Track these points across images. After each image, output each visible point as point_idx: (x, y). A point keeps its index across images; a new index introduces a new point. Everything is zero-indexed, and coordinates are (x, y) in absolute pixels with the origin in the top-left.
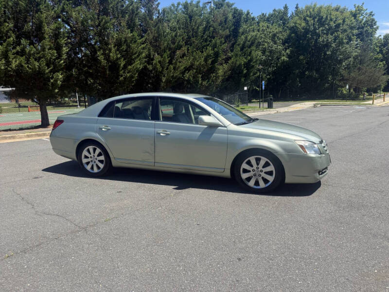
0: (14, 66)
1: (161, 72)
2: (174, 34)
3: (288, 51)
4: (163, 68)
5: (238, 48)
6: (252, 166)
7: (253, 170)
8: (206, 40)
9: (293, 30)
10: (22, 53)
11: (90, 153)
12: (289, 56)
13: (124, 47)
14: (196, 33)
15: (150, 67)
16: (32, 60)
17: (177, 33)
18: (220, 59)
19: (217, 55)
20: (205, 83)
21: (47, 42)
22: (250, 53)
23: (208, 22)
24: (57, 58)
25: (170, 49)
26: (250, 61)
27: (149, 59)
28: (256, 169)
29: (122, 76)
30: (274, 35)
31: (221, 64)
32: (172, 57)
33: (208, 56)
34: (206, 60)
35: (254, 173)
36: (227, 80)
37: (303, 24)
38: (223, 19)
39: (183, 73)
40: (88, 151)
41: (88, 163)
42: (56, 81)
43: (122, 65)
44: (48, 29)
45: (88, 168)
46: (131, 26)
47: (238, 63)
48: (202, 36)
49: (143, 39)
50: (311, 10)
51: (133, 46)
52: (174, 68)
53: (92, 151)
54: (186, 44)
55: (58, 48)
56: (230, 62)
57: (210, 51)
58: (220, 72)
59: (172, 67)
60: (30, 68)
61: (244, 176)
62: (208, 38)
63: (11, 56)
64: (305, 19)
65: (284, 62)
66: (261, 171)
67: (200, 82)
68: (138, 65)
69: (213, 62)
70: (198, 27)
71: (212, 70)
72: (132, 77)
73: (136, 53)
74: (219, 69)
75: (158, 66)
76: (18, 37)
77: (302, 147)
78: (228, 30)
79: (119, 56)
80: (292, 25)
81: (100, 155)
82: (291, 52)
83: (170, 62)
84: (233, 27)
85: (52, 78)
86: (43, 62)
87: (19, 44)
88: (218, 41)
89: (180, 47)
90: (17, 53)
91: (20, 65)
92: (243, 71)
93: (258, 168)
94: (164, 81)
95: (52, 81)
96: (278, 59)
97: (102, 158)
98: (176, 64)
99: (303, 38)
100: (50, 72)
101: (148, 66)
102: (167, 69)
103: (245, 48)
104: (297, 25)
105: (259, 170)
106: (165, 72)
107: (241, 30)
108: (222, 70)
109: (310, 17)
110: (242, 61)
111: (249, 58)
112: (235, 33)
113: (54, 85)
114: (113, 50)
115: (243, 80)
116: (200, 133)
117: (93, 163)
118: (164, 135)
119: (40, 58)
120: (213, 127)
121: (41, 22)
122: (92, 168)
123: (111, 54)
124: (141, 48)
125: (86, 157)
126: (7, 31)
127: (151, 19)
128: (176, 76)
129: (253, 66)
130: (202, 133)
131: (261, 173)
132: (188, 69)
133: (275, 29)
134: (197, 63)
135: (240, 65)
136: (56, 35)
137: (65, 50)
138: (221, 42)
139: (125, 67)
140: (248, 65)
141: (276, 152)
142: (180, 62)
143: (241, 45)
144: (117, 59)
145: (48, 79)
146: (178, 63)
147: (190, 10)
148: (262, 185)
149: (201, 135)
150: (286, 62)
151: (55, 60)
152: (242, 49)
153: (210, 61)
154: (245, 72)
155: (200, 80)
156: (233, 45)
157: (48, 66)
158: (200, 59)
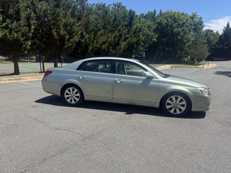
0: (1, 35)
1: (89, 44)
2: (97, 22)
3: (156, 36)
4: (90, 41)
5: (131, 33)
6: (173, 101)
8: (114, 27)
9: (160, 24)
10: (6, 28)
11: (70, 92)
12: (157, 39)
13: (69, 28)
14: (109, 22)
15: (83, 41)
16: (13, 32)
17: (98, 21)
18: (122, 38)
19: (121, 35)
20: (113, 52)
21: (22, 22)
22: (139, 36)
23: (116, 17)
24: (28, 32)
25: (94, 31)
26: (139, 40)
27: (82, 36)
28: (175, 103)
29: (66, 45)
30: (149, 26)
31: (122, 41)
33: (116, 36)
34: (114, 38)
35: (174, 105)
36: (126, 50)
37: (165, 21)
38: (124, 15)
39: (102, 45)
40: (69, 90)
41: (68, 98)
42: (27, 46)
43: (67, 38)
44: (23, 15)
45: (69, 101)
46: (73, 15)
48: (112, 25)
49: (79, 24)
50: (169, 14)
51: (74, 27)
52: (97, 42)
53: (71, 90)
54: (103, 28)
55: (29, 26)
56: (127, 40)
57: (117, 33)
58: (122, 46)
59: (95, 41)
60: (11, 37)
61: (168, 107)
62: (116, 26)
64: (166, 18)
65: (154, 41)
67: (111, 51)
68: (76, 39)
69: (119, 40)
70: (110, 19)
71: (118, 44)
72: (72, 46)
73: (75, 32)
74: (122, 44)
75: (88, 40)
77: (201, 91)
78: (126, 22)
79: (65, 33)
80: (159, 21)
81: (77, 93)
82: (158, 36)
83: (94, 39)
84: (129, 21)
85: (25, 44)
86: (20, 35)
88: (121, 28)
89: (99, 30)
90: (3, 27)
91: (5, 35)
92: (134, 46)
94: (90, 49)
95: (24, 46)
96: (151, 40)
97: (78, 95)
98: (97, 39)
99: (165, 29)
100: (24, 40)
101: (81, 40)
102: (92, 42)
103: (136, 33)
104: (162, 21)
105: (177, 103)
106: (91, 44)
107: (134, 22)
109: (169, 17)
110: (134, 40)
111: (138, 38)
112: (130, 24)
113: (25, 49)
114: (62, 29)
115: (134, 51)
117: (72, 98)
118: (120, 82)
119: (18, 31)
120: (150, 78)
121: (19, 10)
122: (71, 101)
123: (61, 32)
124: (78, 28)
125: (67, 94)
127: (84, 12)
128: (97, 47)
129: (140, 43)
131: (178, 105)
132: (104, 43)
133: (149, 23)
134: (110, 40)
135: (133, 42)
136: (28, 18)
137: (33, 27)
138: (123, 29)
139: (68, 40)
140: (137, 43)
141: (188, 93)
143: (133, 31)
144: (64, 35)
145: (22, 44)
146: (99, 39)
147: (105, 9)
148: (178, 112)
149: (142, 83)
150: (156, 41)
152: (134, 33)
153: (117, 39)
154: (136, 46)
155: (111, 49)
156: (129, 31)
157: (23, 36)
158: (111, 37)
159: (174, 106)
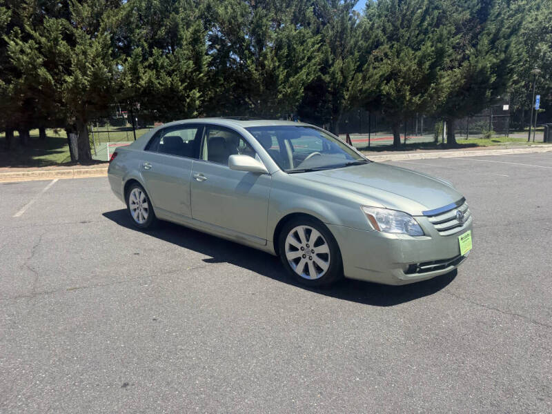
0: (143, 82)
1: (343, 85)
4: (345, 78)
5: (485, 41)
6: (300, 241)
7: (302, 249)
8: (426, 31)
10: (154, 66)
11: (136, 198)
13: (285, 51)
14: (409, 21)
15: (327, 78)
16: (163, 74)
17: (373, 24)
18: (447, 60)
19: (440, 54)
20: (416, 99)
21: (184, 51)
22: (507, 47)
24: (195, 71)
25: (360, 49)
26: (506, 61)
27: (326, 66)
28: (305, 247)
29: (281, 92)
31: (452, 68)
32: (363, 60)
33: (425, 57)
34: (420, 64)
35: (303, 252)
36: (459, 93)
39: (379, 84)
40: (135, 194)
41: (134, 211)
42: (193, 100)
43: (281, 77)
44: (187, 34)
45: (135, 216)
47: (480, 65)
48: (418, 26)
49: (319, 37)
51: (299, 48)
52: (364, 79)
54: (390, 39)
55: (197, 58)
56: (465, 64)
57: (428, 48)
58: (445, 82)
59: (360, 75)
60: (162, 85)
61: (291, 256)
62: (429, 28)
63: (141, 70)
66: (313, 252)
67: (408, 98)
68: (305, 75)
69: (432, 67)
70: (413, 13)
71: (431, 77)
72: (296, 93)
73: (303, 58)
74: (442, 77)
75: (339, 77)
76: (151, 47)
78: (468, 11)
79: (277, 64)
81: (144, 201)
83: (359, 69)
85: (188, 96)
86: (176, 79)
87: (151, 55)
88: (445, 32)
89: (377, 44)
90: (149, 67)
91: (150, 81)
92: (489, 79)
93: (308, 246)
94: (347, 97)
95: (188, 100)
97: (146, 205)
98: (367, 70)
100: (185, 89)
101: (323, 77)
102: (353, 79)
103: (498, 39)
106: (350, 83)
107: (495, 10)
108: (447, 80)
110: (488, 61)
111: (503, 56)
112: (482, 16)
113: (191, 106)
114: (269, 56)
115: (488, 93)
116: (238, 182)
117: (139, 211)
118: (201, 181)
119: (173, 71)
120: (256, 173)
121: (177, 25)
122: (138, 217)
123: (266, 62)
124: (313, 50)
125: (133, 202)
126: (139, 40)
128: (366, 90)
129: (512, 69)
130: (241, 182)
131: (312, 255)
132: (387, 79)
134: (404, 69)
135: (484, 68)
136: (196, 40)
138: (449, 32)
139: (286, 79)
140: (502, 70)
141: (329, 222)
142: (375, 68)
143: (491, 36)
144: (276, 68)
145: (182, 99)
146: (371, 70)
148: (313, 275)
149: (239, 184)
151: (192, 72)
152: (493, 42)
153: (427, 64)
154: (493, 79)
155: (408, 94)
156: (475, 36)
157: (183, 81)
158: (408, 63)
159: (304, 256)
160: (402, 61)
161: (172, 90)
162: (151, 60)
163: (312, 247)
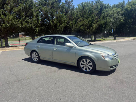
0: (24, 26)
1: (72, 27)
2: (77, 13)
3: (123, 18)
4: (73, 26)
5: (101, 18)
6: (84, 62)
7: (85, 64)
8: (89, 15)
9: (126, 10)
10: (27, 22)
12: (124, 20)
13: (59, 19)
14: (86, 13)
15: (68, 25)
16: (29, 24)
18: (94, 22)
19: (93, 20)
20: (88, 30)
21: (34, 18)
22: (106, 19)
23: (90, 9)
24: (37, 23)
25: (76, 19)
27: (68, 23)
29: (58, 29)
30: (118, 12)
31: (95, 23)
32: (76, 21)
33: (90, 21)
34: (89, 22)
36: (97, 29)
37: (130, 7)
38: (96, 7)
39: (80, 27)
40: (34, 54)
42: (37, 30)
43: (58, 25)
44: (35, 14)
45: (34, 59)
46: (62, 12)
47: (101, 23)
48: (88, 14)
49: (66, 16)
50: (134, 2)
51: (62, 18)
52: (77, 26)
54: (82, 17)
55: (38, 20)
56: (98, 23)
57: (90, 19)
58: (94, 26)
59: (76, 25)
60: (29, 27)
63: (23, 23)
64: (131, 5)
66: (88, 65)
67: (86, 30)
68: (64, 25)
69: (91, 23)
70: (86, 11)
71: (91, 25)
72: (62, 29)
73: (63, 21)
74: (93, 25)
75: (71, 25)
76: (26, 17)
77: (103, 56)
78: (98, 11)
79: (57, 22)
80: (126, 8)
82: (125, 18)
83: (75, 24)
84: (100, 10)
86: (33, 25)
87: (26, 19)
88: (94, 15)
89: (79, 18)
90: (25, 22)
91: (26, 26)
92: (103, 26)
93: (86, 63)
94: (73, 30)
95: (35, 30)
96: (119, 21)
97: (38, 56)
98: (77, 24)
99: (130, 13)
100: (35, 27)
104: (128, 8)
106: (74, 27)
107: (103, 11)
108: (95, 26)
109: (133, 5)
110: (103, 22)
111: (106, 21)
112: (101, 12)
113: (36, 32)
115: (103, 29)
118: (55, 49)
119: (32, 23)
120: (71, 47)
121: (33, 12)
123: (55, 21)
124: (65, 19)
125: (33, 56)
126: (23, 15)
127: (69, 9)
128: (77, 28)
129: (107, 24)
132: (82, 26)
133: (119, 10)
134: (85, 23)
136: (37, 16)
137: (40, 20)
139: (59, 26)
140: (105, 24)
141: (93, 58)
142: (79, 23)
144: (57, 23)
145: (34, 30)
147: (83, 5)
148: (88, 70)
149: (67, 50)
150: (123, 22)
152: (103, 18)
153: (90, 23)
154: (104, 26)
156: (100, 17)
157: (34, 26)
158: (86, 22)
159: (85, 66)
160: (85, 22)
161: (32, 28)
162: (26, 20)
163: (87, 64)
